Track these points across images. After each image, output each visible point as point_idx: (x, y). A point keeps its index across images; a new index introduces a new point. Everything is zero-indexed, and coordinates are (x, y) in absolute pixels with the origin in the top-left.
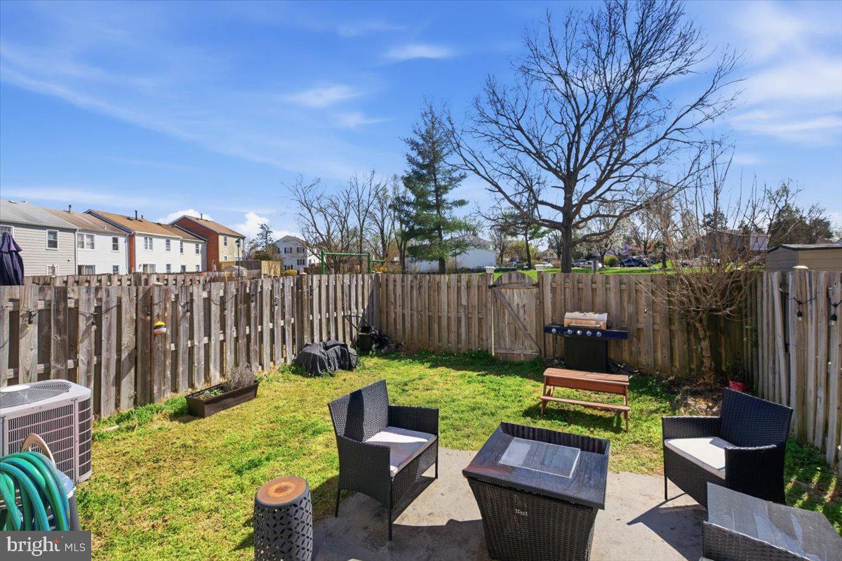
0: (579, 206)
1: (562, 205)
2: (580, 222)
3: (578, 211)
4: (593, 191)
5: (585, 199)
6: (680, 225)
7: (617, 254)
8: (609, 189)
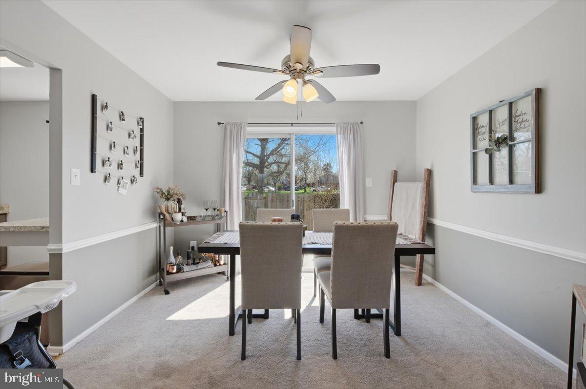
0: (269, 156)
1: (259, 155)
2: (268, 165)
3: (268, 158)
4: (276, 149)
5: (272, 153)
6: (313, 170)
7: (282, 182)
8: (283, 148)
